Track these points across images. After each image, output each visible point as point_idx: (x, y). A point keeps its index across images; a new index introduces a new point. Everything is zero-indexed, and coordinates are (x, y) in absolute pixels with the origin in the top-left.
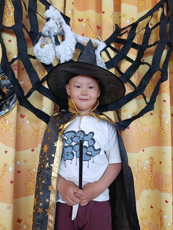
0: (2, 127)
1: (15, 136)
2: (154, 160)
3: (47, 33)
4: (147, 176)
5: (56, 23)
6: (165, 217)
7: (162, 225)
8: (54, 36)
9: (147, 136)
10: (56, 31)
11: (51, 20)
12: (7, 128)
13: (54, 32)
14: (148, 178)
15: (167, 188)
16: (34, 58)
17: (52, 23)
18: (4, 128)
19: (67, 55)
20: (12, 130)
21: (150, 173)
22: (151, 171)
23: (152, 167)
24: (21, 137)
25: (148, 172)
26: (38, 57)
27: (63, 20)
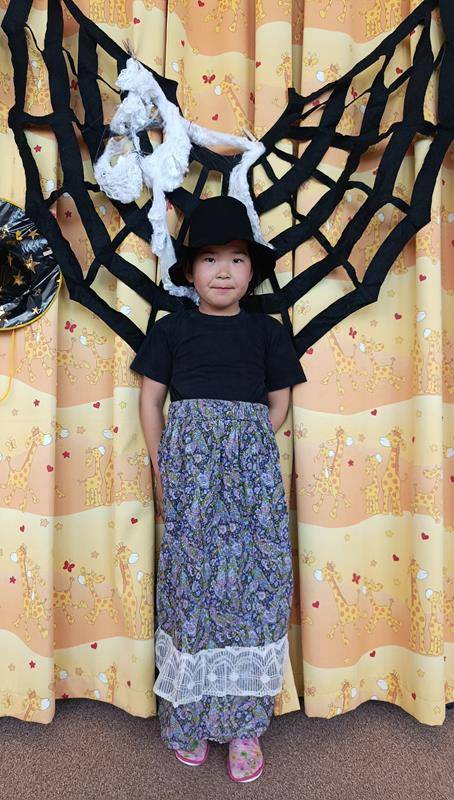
0: (27, 349)
1: (55, 368)
2: (402, 436)
3: (122, 127)
4: (386, 478)
5: (144, 101)
6: (421, 575)
7: (414, 597)
8: (138, 135)
9: (386, 374)
10: (143, 122)
11: (130, 95)
12: (38, 350)
13: (138, 124)
14: (386, 483)
15: (425, 502)
16: (96, 188)
17: (133, 103)
18: (31, 349)
19: (170, 177)
20: (49, 354)
21: (392, 471)
22: (396, 466)
23: (397, 456)
24: (70, 374)
25: (387, 469)
26: (106, 188)
27: (159, 92)
